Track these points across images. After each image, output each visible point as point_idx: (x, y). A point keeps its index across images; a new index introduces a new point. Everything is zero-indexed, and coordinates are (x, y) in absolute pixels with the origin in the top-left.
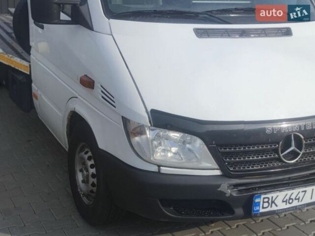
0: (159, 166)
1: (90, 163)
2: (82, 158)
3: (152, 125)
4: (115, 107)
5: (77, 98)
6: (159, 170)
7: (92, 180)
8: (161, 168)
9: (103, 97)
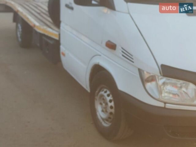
0: (165, 103)
1: (108, 99)
2: (102, 96)
3: (162, 75)
4: (133, 62)
5: (100, 55)
6: (165, 106)
7: (109, 110)
8: (167, 104)
9: (123, 56)
